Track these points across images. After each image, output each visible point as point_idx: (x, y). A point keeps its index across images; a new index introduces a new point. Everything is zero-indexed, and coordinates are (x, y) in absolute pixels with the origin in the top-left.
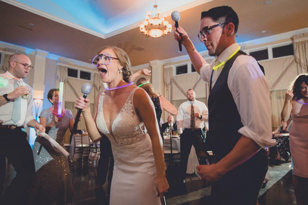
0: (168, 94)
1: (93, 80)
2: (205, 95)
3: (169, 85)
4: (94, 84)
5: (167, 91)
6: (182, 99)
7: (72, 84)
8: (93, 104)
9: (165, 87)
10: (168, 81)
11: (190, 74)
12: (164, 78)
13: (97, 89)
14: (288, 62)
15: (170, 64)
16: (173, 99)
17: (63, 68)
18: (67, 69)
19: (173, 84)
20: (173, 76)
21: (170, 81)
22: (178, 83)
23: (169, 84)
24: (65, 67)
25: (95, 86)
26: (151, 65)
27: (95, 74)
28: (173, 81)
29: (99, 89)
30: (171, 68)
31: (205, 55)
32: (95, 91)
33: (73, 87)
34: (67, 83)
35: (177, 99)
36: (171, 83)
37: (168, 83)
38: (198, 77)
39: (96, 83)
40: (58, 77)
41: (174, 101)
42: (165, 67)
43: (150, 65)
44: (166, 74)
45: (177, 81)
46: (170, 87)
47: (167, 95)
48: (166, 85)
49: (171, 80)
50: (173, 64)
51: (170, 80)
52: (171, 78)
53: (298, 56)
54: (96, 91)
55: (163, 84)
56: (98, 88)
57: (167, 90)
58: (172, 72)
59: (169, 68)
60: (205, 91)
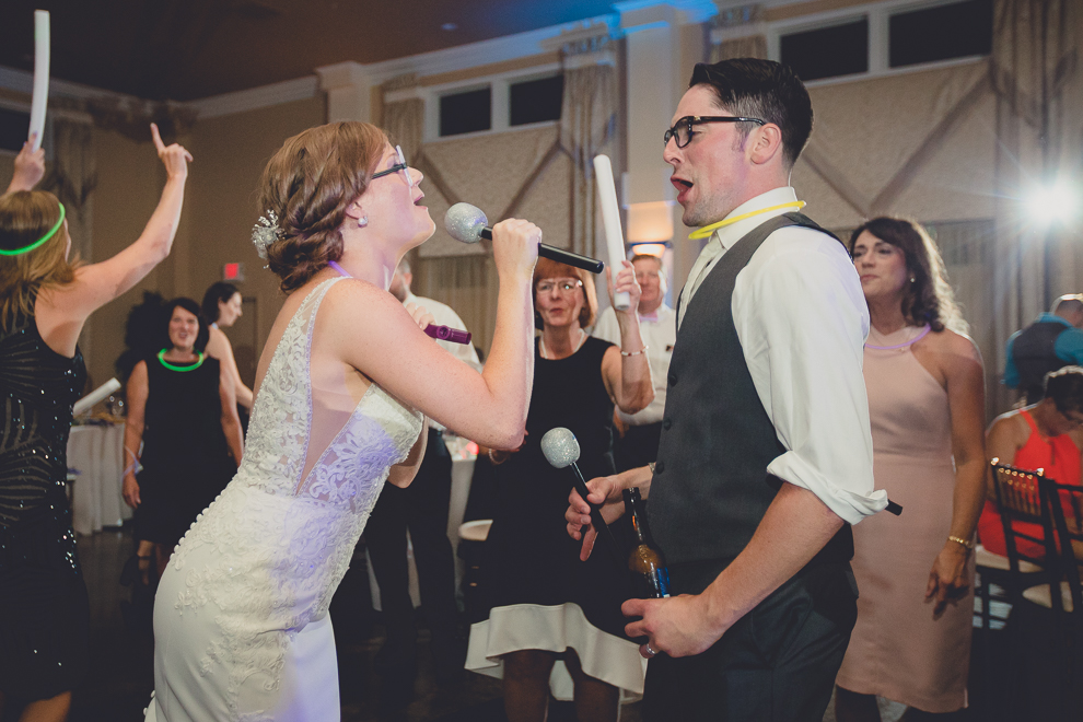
2: (566, 236)
6: (465, 252)
11: (500, 135)
13: (70, 195)
14: (956, 91)
15: (413, 81)
20: (424, 141)
22: (445, 175)
25: (61, 181)
26: (325, 85)
27: (59, 125)
29: (85, 195)
30: (418, 104)
31: (572, 44)
35: (439, 254)
38: (535, 152)
41: (428, 259)
42: (391, 97)
43: (319, 84)
45: (439, 166)
50: (426, 82)
52: (414, 153)
53: (1005, 61)
56: (78, 193)
59: (406, 103)
60: (567, 222)
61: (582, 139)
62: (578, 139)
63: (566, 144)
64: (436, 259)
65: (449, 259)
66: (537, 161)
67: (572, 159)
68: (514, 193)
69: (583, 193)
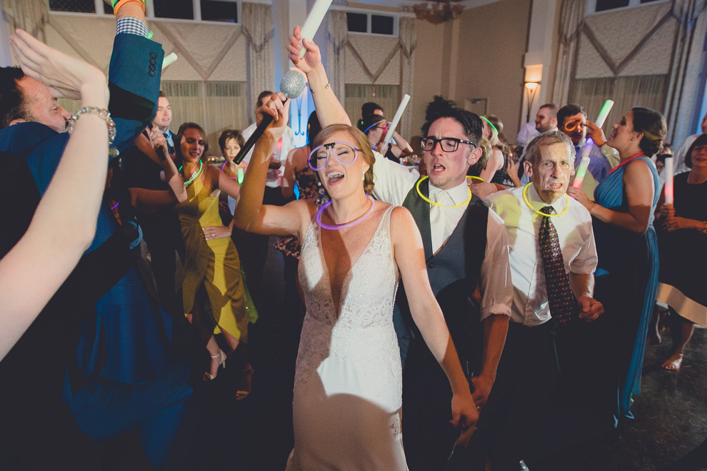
0: (567, 63)
1: (398, 34)
2: (667, 67)
3: (571, 41)
4: (399, 42)
5: (565, 56)
6: (602, 76)
7: (356, 49)
8: (398, 86)
9: (562, 46)
10: (570, 30)
11: (633, 9)
12: (563, 21)
13: (405, 53)
16: (578, 77)
17: (338, 16)
18: (345, 16)
19: (583, 37)
20: (586, 15)
21: (575, 29)
22: (596, 34)
23: (571, 37)
24: (341, 12)
25: (401, 46)
27: (402, 20)
28: (584, 28)
29: (411, 52)
32: (401, 57)
33: (359, 52)
34: (346, 47)
35: (587, 77)
36: (578, 34)
37: (569, 36)
38: (655, 17)
39: (404, 41)
40: (329, 35)
41: (580, 80)
44: (568, 10)
45: (593, 29)
46: (572, 45)
47: (564, 64)
48: (563, 40)
49: (578, 26)
51: (575, 24)
52: (579, 22)
54: (405, 57)
55: (557, 38)
56: (409, 51)
57: (564, 53)
58: (584, 5)
60: (669, 59)
61: (688, 9)
62: (685, 9)
63: (677, 11)
64: (584, 80)
65: (593, 80)
66: (655, 23)
67: (679, 21)
68: (637, 43)
69: (683, 40)
